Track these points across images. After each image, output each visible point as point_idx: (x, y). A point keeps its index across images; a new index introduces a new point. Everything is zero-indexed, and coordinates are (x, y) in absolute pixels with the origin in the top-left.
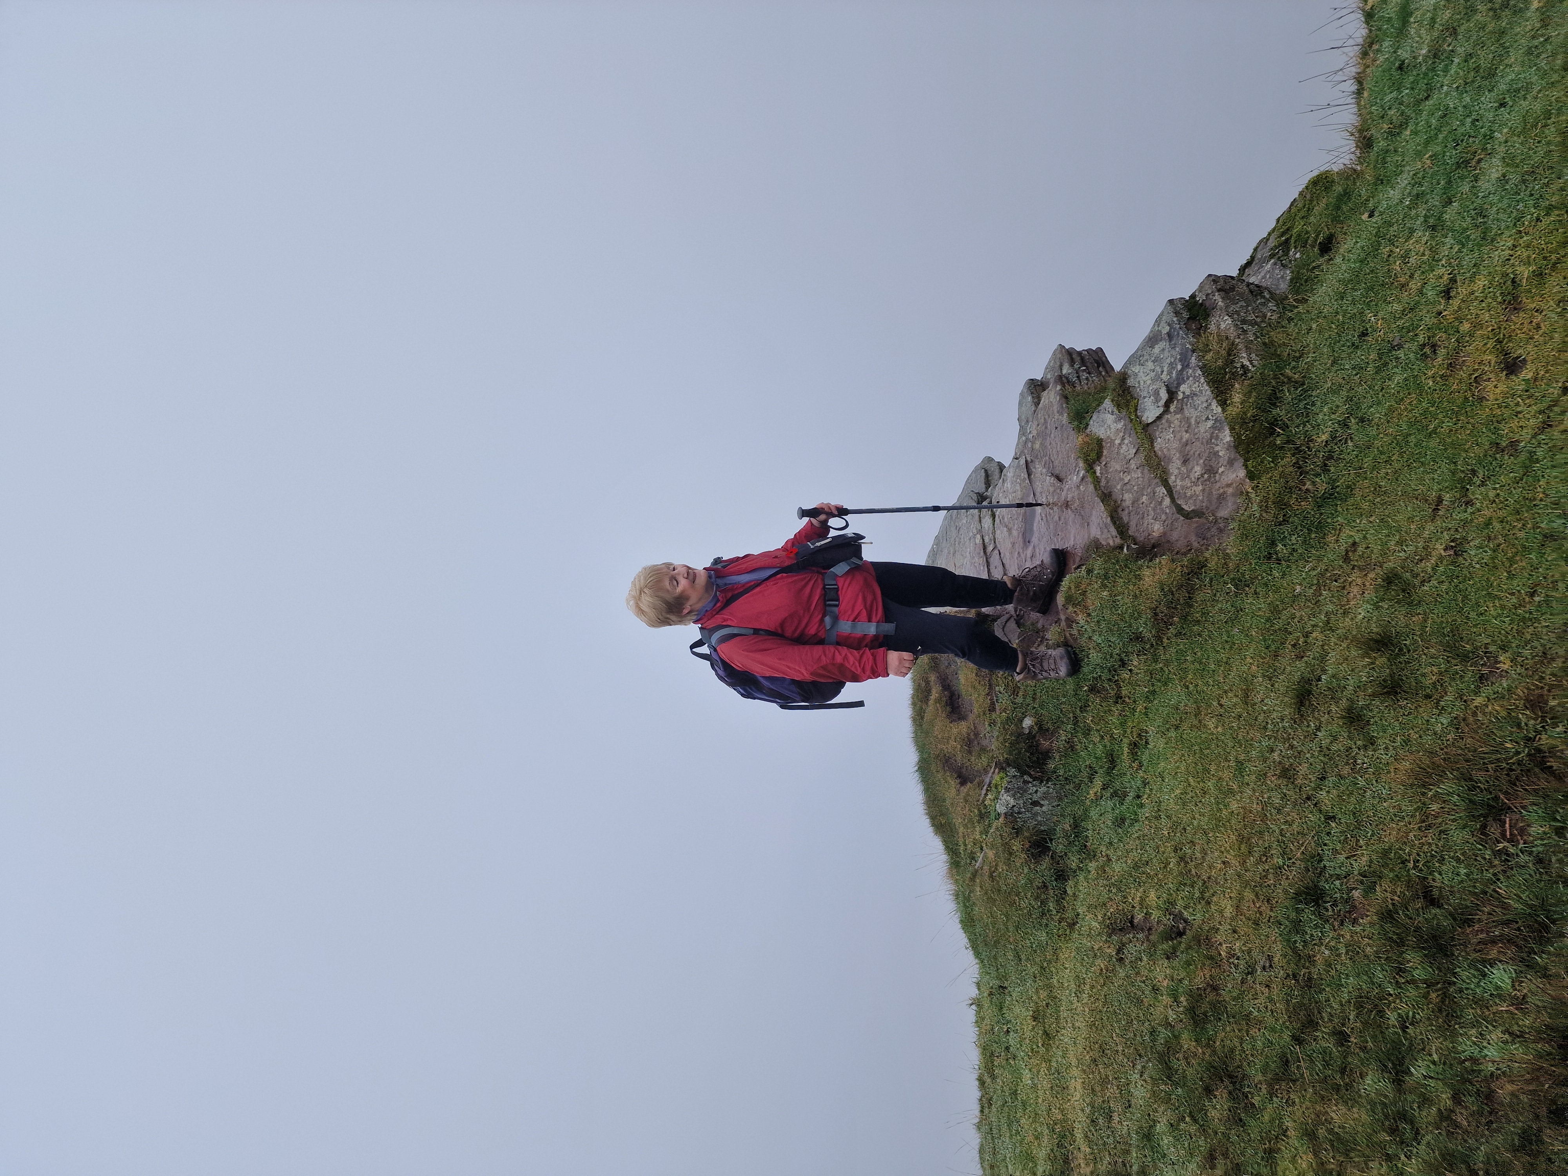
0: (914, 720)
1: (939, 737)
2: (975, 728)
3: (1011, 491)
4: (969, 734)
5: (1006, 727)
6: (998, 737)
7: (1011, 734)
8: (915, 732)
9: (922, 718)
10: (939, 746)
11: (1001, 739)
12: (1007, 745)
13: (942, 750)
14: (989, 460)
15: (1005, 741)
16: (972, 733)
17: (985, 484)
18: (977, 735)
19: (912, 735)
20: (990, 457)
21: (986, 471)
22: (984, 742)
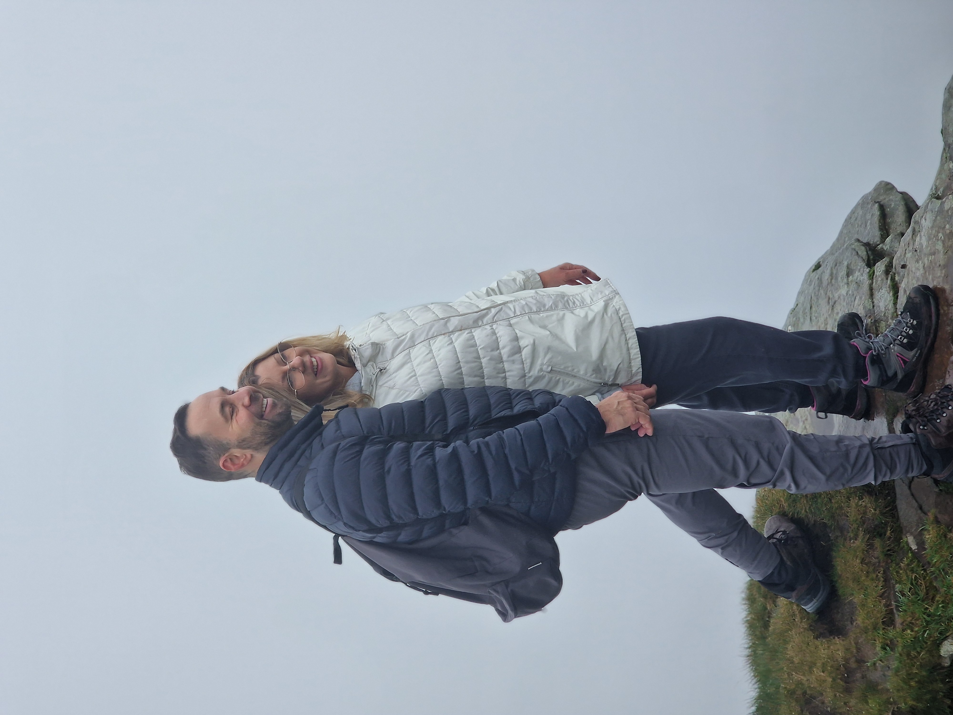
0: (751, 626)
1: (796, 660)
2: (858, 650)
3: (926, 251)
4: (847, 660)
5: (913, 653)
6: (897, 671)
7: (921, 666)
8: (753, 647)
9: (766, 625)
10: (796, 677)
11: (903, 673)
12: (913, 683)
13: (799, 683)
14: (888, 187)
15: (910, 676)
16: (853, 660)
17: (881, 229)
18: (861, 661)
19: (747, 652)
20: (888, 184)
21: (882, 208)
22: (875, 676)
